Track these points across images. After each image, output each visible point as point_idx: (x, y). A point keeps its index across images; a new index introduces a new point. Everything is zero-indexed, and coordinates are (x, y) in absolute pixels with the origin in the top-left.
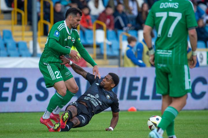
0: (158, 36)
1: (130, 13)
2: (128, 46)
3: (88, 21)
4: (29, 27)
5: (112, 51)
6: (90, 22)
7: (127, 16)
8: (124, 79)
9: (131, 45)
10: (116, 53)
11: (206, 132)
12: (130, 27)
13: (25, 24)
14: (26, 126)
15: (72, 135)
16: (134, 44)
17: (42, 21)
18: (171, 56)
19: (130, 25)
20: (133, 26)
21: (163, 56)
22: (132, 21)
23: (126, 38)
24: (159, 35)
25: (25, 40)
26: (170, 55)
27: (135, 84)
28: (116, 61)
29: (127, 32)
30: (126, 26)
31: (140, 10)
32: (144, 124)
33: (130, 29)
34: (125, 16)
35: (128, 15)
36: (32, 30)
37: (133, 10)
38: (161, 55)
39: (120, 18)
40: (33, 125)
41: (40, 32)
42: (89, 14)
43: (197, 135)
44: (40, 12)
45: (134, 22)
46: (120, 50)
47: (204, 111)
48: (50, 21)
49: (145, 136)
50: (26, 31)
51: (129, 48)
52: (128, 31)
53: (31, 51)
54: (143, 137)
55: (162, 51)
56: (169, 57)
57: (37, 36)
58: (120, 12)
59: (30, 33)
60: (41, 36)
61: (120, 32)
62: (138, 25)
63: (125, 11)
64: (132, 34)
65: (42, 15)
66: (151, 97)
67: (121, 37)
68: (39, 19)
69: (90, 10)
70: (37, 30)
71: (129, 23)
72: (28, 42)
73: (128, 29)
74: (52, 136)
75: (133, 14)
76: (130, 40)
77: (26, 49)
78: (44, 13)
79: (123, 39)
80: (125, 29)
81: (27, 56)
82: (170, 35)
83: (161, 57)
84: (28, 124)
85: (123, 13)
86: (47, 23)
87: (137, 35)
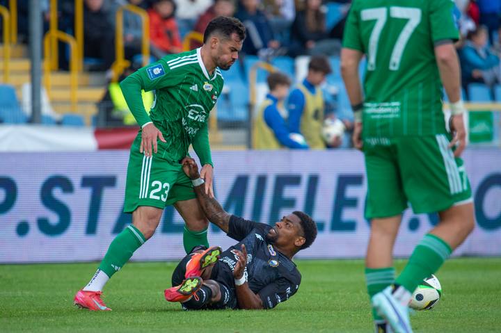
0: (370, 68)
1: (276, 13)
2: (268, 96)
3: (169, 34)
4: (21, 49)
5: (230, 108)
6: (176, 35)
7: (267, 23)
8: (262, 180)
9: (276, 94)
10: (241, 114)
11: (465, 313)
12: (276, 50)
13: (10, 41)
14: (15, 297)
15: (130, 321)
16: (283, 92)
17: (54, 34)
18: (397, 116)
19: (274, 44)
20: (282, 45)
21: (378, 117)
22: (281, 33)
23: (264, 76)
24: (372, 66)
25: (12, 81)
26: (397, 113)
27: (289, 192)
28: (240, 134)
29: (267, 60)
30: (265, 46)
31: (301, 6)
32: (312, 292)
33: (274, 55)
34: (262, 21)
35: (272, 19)
36: (29, 56)
37: (284, 5)
38: (373, 117)
39: (250, 26)
40: (32, 297)
41: (50, 62)
42: (172, 15)
43: (444, 320)
44: (49, 10)
45: (286, 35)
46: (249, 107)
47: (462, 261)
48: (74, 34)
49: (315, 324)
50: (13, 57)
51: (269, 102)
52: (271, 59)
53: (27, 109)
54: (309, 325)
55: (375, 105)
56: (394, 119)
57: (42, 72)
58: (252, 11)
59: (25, 65)
60: (52, 71)
61: (250, 62)
62: (296, 45)
63: (262, 8)
64: (280, 67)
65: (53, 17)
66: (328, 226)
67: (252, 74)
68: (46, 28)
69: (175, 7)
70: (43, 56)
71: (272, 38)
72: (19, 87)
73: (271, 53)
74: (80, 324)
75: (283, 16)
76: (274, 81)
77: (14, 103)
78: (58, 14)
79: (259, 80)
80: (263, 53)
81: (16, 121)
82: (394, 65)
83: (375, 120)
84: (19, 293)
85: (259, 12)
86: (67, 37)
87: (294, 69)
